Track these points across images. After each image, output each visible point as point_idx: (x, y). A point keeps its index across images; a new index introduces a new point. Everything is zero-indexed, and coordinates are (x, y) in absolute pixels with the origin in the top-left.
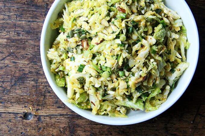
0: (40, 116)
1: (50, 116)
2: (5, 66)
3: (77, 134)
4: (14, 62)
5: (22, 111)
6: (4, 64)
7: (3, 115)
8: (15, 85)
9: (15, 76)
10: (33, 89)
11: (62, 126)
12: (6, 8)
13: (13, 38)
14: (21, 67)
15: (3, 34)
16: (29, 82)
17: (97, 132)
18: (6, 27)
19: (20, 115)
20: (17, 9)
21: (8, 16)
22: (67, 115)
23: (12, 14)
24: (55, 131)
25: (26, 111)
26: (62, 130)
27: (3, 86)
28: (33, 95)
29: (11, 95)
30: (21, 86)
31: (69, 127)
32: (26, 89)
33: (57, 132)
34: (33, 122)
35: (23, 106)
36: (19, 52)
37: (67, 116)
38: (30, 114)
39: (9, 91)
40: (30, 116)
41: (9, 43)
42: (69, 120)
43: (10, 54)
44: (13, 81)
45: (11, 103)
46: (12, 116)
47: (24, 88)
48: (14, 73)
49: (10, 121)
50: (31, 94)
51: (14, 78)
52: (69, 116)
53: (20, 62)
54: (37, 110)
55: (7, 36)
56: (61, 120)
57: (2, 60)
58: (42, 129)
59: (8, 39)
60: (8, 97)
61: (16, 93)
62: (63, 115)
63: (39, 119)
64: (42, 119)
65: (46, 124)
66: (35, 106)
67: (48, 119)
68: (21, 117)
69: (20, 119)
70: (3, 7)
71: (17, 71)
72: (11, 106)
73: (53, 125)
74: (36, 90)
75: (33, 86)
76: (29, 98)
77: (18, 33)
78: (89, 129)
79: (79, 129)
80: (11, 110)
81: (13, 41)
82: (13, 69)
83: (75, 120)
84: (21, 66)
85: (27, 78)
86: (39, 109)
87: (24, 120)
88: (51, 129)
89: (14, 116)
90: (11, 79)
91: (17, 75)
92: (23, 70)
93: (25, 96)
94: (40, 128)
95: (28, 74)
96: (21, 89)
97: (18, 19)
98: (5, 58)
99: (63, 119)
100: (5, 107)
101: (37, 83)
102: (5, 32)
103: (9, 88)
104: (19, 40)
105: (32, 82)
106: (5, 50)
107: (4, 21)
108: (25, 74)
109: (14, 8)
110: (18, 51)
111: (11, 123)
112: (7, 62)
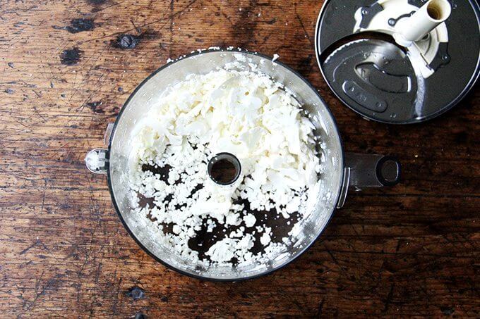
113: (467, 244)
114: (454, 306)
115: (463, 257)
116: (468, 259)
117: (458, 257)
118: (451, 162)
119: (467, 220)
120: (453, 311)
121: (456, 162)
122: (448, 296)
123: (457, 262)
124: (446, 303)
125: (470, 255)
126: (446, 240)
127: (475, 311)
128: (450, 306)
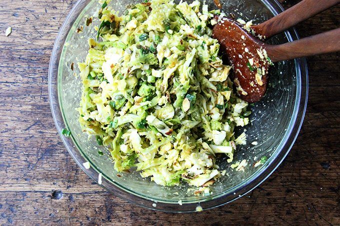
0: (71, 194)
1: (83, 194)
2: (31, 137)
3: (115, 214)
4: (41, 132)
5: (50, 189)
6: (29, 134)
7: (29, 194)
8: (41, 158)
9: (41, 149)
10: (63, 163)
11: (98, 205)
12: (31, 69)
13: (39, 104)
14: (49, 138)
15: (27, 100)
16: (58, 154)
17: (139, 212)
18: (31, 92)
19: (48, 194)
20: (44, 70)
21: (33, 78)
22: (103, 192)
23: (37, 76)
24: (89, 211)
25: (55, 189)
26: (97, 210)
27: (28, 160)
28: (63, 170)
29: (38, 170)
30: (49, 159)
31: (106, 207)
32: (55, 163)
33: (92, 212)
34: (63, 201)
35: (52, 183)
36: (47, 121)
37: (103, 194)
38: (60, 192)
39: (35, 166)
40: (59, 195)
41: (34, 110)
42: (106, 198)
43: (36, 123)
44: (40, 154)
45: (37, 179)
46: (39, 195)
47: (53, 161)
48: (40, 145)
49: (36, 201)
50: (61, 169)
51: (40, 150)
52: (105, 193)
53: (47, 131)
54: (68, 187)
55: (32, 102)
56: (96, 198)
57: (26, 130)
58: (74, 209)
59: (33, 105)
60: (34, 174)
61: (43, 168)
62: (99, 192)
63: (70, 198)
64: (74, 197)
65: (79, 203)
66: (66, 183)
67: (81, 198)
68: (49, 196)
69: (48, 198)
70: (27, 69)
71: (45, 143)
72: (37, 183)
73: (87, 205)
74: (67, 164)
75: (63, 159)
76: (58, 174)
77: (44, 98)
78: (129, 208)
79: (118, 208)
80: (37, 188)
81: (39, 107)
82: (40, 140)
83: (113, 198)
84: (49, 136)
85: (56, 149)
86: (70, 187)
87: (53, 200)
88: (85, 209)
89: (41, 195)
90: (38, 152)
91: (44, 147)
92: (51, 141)
93: (53, 172)
94: (72, 209)
95: (56, 145)
96: (48, 163)
97: (44, 81)
98: (30, 127)
99: (98, 197)
100: (31, 185)
101: (67, 156)
102: (29, 97)
103: (35, 162)
104: (46, 106)
105: (62, 155)
106: (30, 118)
107: (29, 85)
108: (53, 146)
109: (40, 69)
110: (45, 119)
111: (37, 204)
112: (32, 132)
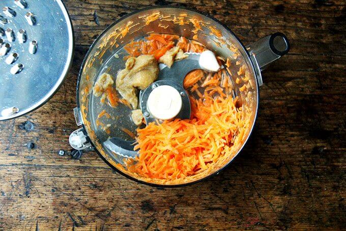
113: (283, 91)
114: (272, 136)
115: (279, 100)
116: (283, 102)
117: (276, 100)
118: (272, 28)
119: (283, 71)
120: (272, 141)
121: (276, 28)
122: (268, 129)
123: (275, 103)
124: (267, 134)
125: (284, 98)
126: (267, 87)
127: (287, 140)
128: (269, 137)
